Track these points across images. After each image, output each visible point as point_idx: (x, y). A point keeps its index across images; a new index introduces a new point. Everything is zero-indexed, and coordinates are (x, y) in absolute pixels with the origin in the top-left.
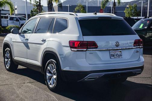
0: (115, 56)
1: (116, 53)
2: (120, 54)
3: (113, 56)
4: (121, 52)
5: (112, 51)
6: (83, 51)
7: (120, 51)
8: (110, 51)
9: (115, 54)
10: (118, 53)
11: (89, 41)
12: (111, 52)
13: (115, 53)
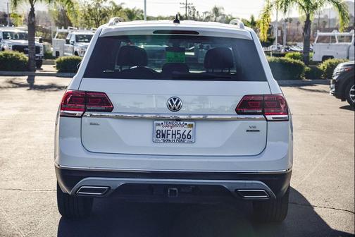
0: (170, 137)
1: (174, 129)
2: (186, 134)
3: (163, 136)
4: (191, 126)
5: (160, 122)
6: (74, 116)
7: (188, 123)
8: (155, 122)
9: (169, 132)
10: (182, 130)
11: (93, 92)
12: (158, 125)
13: (169, 128)
